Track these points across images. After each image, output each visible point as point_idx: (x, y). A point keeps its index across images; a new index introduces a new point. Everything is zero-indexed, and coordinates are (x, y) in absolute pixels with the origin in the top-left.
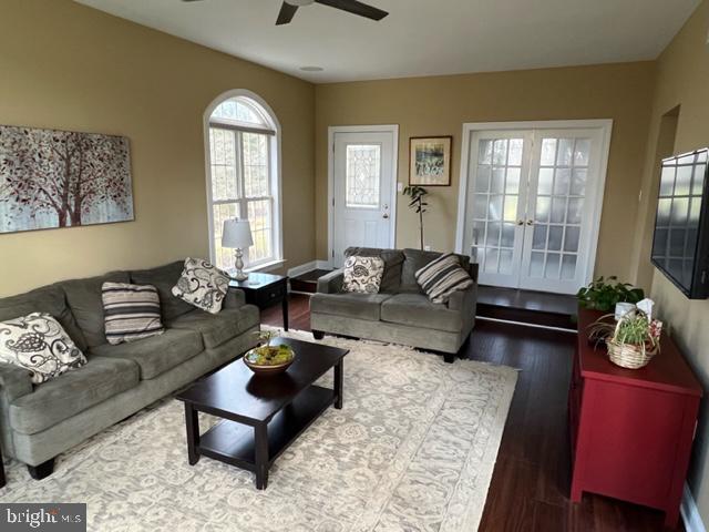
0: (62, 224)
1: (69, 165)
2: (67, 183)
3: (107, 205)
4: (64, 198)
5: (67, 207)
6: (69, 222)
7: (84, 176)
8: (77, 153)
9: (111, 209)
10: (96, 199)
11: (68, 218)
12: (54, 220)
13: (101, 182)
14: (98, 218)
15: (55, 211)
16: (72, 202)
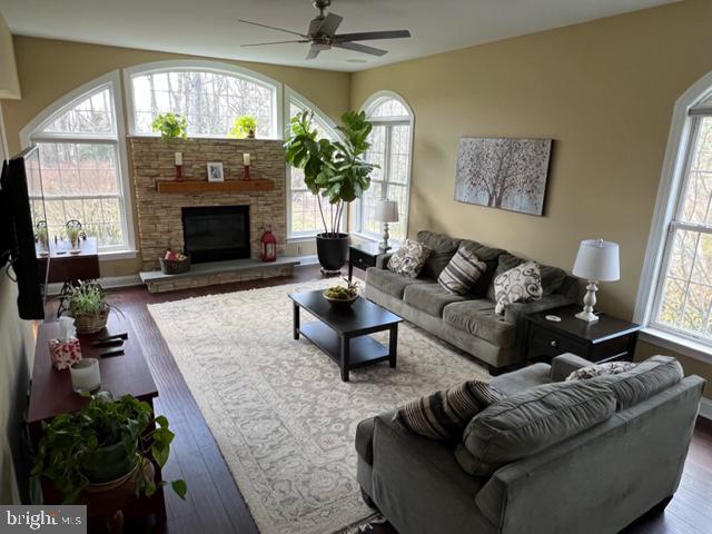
0: (490, 205)
1: (502, 163)
2: (498, 176)
3: (522, 197)
4: (494, 185)
5: (495, 193)
6: (494, 205)
7: (509, 173)
8: (508, 155)
9: (524, 201)
10: (514, 191)
11: (494, 201)
12: (486, 201)
13: (520, 178)
14: (513, 206)
15: (487, 194)
16: (498, 190)
